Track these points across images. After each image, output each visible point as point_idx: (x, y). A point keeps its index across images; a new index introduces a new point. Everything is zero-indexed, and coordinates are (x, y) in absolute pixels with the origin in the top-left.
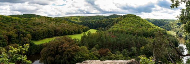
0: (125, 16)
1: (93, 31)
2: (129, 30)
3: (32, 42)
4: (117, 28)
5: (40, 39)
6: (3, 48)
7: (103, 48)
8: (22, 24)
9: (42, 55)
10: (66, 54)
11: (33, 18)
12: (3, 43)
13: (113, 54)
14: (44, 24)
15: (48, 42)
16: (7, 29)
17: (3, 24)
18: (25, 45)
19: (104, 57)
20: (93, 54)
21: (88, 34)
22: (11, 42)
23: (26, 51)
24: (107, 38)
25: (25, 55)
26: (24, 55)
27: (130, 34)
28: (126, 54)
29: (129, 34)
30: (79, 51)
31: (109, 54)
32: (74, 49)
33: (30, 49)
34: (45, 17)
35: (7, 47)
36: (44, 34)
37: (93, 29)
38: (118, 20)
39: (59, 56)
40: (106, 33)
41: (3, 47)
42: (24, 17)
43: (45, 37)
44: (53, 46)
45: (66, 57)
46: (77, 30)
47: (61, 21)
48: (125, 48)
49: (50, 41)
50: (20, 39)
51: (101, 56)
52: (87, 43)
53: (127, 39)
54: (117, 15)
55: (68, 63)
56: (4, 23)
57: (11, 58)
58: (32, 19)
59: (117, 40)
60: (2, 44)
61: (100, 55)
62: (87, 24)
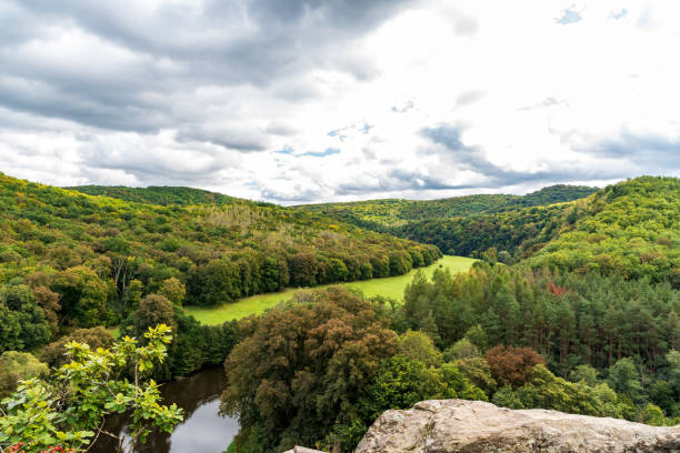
0: (616, 192)
1: (458, 267)
2: (649, 260)
3: (187, 313)
4: (575, 251)
5: (224, 299)
6: (29, 355)
7: (506, 344)
8: (138, 234)
9: (231, 375)
10: (338, 368)
11: (194, 207)
12: (29, 325)
13: (556, 379)
14: (244, 233)
15: (259, 312)
16: (54, 256)
17: (35, 228)
18: (151, 333)
19: (514, 390)
20: (461, 369)
21: (434, 279)
22: (75, 321)
23: (155, 360)
24: (527, 297)
25: (153, 382)
26: (143, 381)
27: (655, 281)
28: (635, 384)
29: (646, 279)
30: (398, 351)
31: (537, 374)
32: (373, 342)
33: (175, 348)
34: (248, 203)
35: (54, 345)
36: (243, 278)
37: (456, 254)
38: (576, 209)
39: (310, 378)
40: (517, 275)
41: (28, 348)
42: (153, 200)
43: (247, 289)
44: (283, 332)
45: (340, 381)
46: (385, 259)
47: (317, 219)
48: (623, 355)
49: (270, 307)
50: (131, 302)
51: (500, 385)
52: (430, 319)
53: (633, 304)
54: (570, 187)
55: (347, 410)
56: (42, 222)
57: (75, 404)
58: (189, 209)
59: (579, 308)
60: (21, 336)
61: (495, 377)
62: (432, 231)
